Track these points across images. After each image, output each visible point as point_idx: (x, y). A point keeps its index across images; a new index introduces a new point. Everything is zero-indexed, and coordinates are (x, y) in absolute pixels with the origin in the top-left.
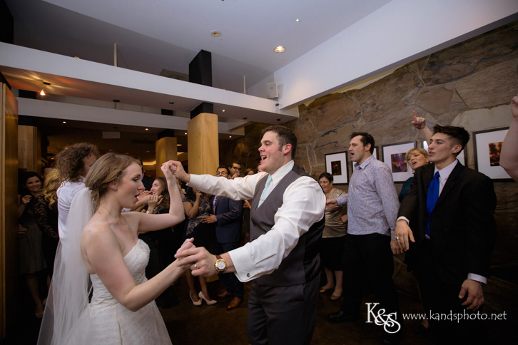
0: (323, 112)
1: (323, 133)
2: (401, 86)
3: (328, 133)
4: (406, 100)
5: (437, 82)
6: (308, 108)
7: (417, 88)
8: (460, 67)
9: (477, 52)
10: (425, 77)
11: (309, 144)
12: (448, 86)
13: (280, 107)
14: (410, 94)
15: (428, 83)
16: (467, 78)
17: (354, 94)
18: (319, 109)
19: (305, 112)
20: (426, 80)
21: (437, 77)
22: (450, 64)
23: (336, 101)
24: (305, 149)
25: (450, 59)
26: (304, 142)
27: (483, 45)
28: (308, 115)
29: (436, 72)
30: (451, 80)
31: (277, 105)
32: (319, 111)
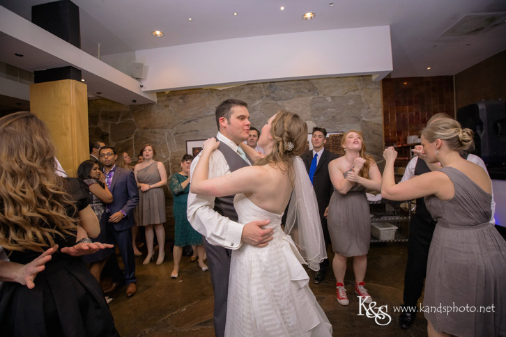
0: (185, 102)
1: (184, 122)
2: (252, 95)
3: (189, 122)
4: (255, 106)
5: (273, 98)
6: (168, 96)
7: (262, 100)
8: (286, 93)
9: (294, 87)
10: (267, 93)
11: (168, 130)
12: (280, 103)
13: (143, 89)
14: (258, 102)
15: (269, 98)
16: (289, 101)
17: (215, 93)
18: (180, 98)
19: (164, 99)
20: (267, 96)
21: (273, 95)
22: (281, 90)
23: (198, 95)
24: (164, 134)
25: (281, 86)
26: (163, 127)
27: (297, 84)
28: (168, 102)
29: (273, 92)
30: (281, 100)
31: (142, 86)
32: (181, 100)
